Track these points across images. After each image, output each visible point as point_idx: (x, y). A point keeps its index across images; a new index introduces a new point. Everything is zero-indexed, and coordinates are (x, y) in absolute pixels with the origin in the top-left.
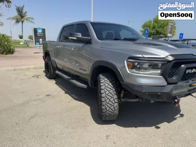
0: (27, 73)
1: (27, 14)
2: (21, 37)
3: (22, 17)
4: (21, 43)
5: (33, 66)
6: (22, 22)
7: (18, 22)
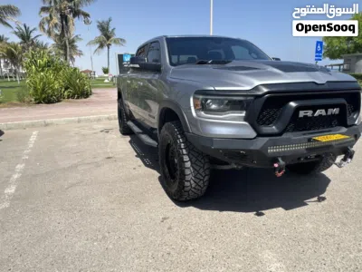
0: (95, 126)
1: (115, 32)
2: (106, 71)
3: (108, 38)
4: (106, 81)
5: (106, 116)
6: (109, 46)
7: (101, 46)
